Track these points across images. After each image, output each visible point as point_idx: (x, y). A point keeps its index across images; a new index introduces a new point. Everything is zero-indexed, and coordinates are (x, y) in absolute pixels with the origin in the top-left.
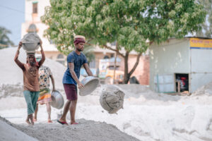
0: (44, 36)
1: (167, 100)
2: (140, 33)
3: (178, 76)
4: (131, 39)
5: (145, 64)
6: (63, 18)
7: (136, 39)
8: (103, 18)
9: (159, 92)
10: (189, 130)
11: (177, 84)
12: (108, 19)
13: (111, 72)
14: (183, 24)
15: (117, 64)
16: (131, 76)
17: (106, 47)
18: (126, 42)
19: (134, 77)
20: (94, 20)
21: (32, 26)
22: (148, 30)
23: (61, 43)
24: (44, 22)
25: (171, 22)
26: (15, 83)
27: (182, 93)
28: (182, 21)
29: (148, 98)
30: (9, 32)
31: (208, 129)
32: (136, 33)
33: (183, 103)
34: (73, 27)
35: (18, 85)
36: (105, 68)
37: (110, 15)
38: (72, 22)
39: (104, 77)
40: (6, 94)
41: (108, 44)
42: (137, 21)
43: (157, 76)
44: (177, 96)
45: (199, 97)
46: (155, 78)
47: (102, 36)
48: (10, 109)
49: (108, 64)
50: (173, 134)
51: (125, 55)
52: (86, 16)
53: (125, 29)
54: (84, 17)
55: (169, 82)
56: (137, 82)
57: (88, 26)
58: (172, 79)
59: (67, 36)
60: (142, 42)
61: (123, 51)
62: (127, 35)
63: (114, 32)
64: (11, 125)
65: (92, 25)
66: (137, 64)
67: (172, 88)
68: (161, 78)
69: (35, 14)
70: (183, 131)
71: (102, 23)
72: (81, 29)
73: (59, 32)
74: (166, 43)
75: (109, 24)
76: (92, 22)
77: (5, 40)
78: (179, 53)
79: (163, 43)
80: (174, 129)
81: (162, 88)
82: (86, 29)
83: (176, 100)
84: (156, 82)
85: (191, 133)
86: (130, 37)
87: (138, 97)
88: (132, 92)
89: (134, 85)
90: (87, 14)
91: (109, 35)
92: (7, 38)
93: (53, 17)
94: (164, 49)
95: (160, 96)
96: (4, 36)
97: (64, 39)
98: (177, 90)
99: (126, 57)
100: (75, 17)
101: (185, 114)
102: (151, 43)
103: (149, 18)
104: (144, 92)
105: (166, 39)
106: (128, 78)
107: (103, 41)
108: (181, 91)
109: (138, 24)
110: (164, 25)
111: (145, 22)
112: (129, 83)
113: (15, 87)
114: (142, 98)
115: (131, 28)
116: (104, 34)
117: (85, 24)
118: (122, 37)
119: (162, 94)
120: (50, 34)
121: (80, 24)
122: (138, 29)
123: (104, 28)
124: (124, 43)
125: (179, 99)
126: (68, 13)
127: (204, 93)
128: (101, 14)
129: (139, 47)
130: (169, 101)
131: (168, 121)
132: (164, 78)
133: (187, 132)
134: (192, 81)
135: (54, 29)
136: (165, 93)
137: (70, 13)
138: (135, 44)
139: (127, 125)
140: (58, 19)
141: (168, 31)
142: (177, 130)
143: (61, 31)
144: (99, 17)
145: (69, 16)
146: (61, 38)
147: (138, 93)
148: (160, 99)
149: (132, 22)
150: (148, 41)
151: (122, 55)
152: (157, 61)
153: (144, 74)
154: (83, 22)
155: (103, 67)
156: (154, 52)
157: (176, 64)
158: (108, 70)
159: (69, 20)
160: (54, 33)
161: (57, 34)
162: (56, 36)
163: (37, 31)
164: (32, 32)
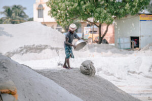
0: (49, 14)
1: (125, 53)
2: (108, 12)
3: (133, 38)
6: (60, 4)
7: (105, 15)
8: (85, 3)
9: (120, 48)
10: (138, 72)
11: (132, 43)
12: (88, 4)
13: (90, 35)
14: (135, 6)
15: (95, 30)
16: (103, 39)
17: (87, 21)
18: (99, 17)
20: (79, 5)
21: (40, 5)
22: (113, 10)
23: (59, 19)
24: (48, 5)
25: (128, 5)
26: (32, 44)
27: (135, 49)
28: (134, 4)
29: (114, 52)
31: (150, 71)
32: (105, 11)
33: (135, 55)
34: (66, 9)
35: (33, 46)
36: (88, 32)
37: (89, 1)
39: (87, 38)
40: (27, 51)
41: (89, 19)
42: (106, 4)
43: (119, 39)
44: (131, 51)
45: (146, 51)
46: (118, 40)
47: (85, 14)
48: (29, 60)
49: (89, 30)
50: (128, 74)
51: (98, 25)
52: (74, 2)
53: (98, 9)
55: (127, 42)
57: (75, 8)
58: (128, 40)
59: (63, 15)
62: (100, 14)
65: (78, 8)
67: (129, 46)
68: (121, 40)
70: (134, 72)
71: (84, 7)
72: (71, 10)
74: (125, 18)
75: (89, 7)
76: (78, 6)
77: (23, 14)
78: (133, 24)
79: (123, 18)
80: (129, 72)
81: (122, 46)
82: (74, 11)
83: (131, 54)
84: (118, 42)
85: (139, 74)
86: (102, 14)
87: (107, 52)
88: (103, 49)
89: (105, 45)
91: (89, 13)
93: (54, 3)
94: (124, 22)
95: (121, 51)
97: (61, 17)
98: (132, 47)
99: (100, 27)
100: (68, 3)
101: (136, 62)
102: (115, 18)
103: (114, 2)
104: (111, 49)
105: (124, 16)
106: (101, 40)
107: (85, 17)
108: (135, 47)
109: (107, 6)
110: (123, 7)
111: (111, 5)
114: (109, 52)
115: (102, 9)
116: (86, 13)
117: (73, 7)
118: (97, 14)
119: (122, 50)
120: (52, 13)
121: (71, 7)
122: (107, 9)
123: (85, 9)
125: (133, 53)
127: (148, 49)
128: (84, 1)
129: (108, 20)
130: (127, 54)
131: (125, 67)
132: (124, 40)
133: (136, 73)
134: (141, 41)
135: (54, 10)
138: (105, 19)
139: (99, 70)
140: (57, 4)
141: (125, 10)
142: (130, 72)
143: (59, 11)
144: (82, 2)
145: (63, 2)
147: (107, 49)
148: (121, 53)
149: (103, 5)
150: (113, 16)
152: (119, 29)
153: (113, 36)
154: (73, 6)
155: (86, 32)
156: (117, 23)
157: (131, 31)
159: (63, 5)
160: (54, 13)
161: (57, 13)
162: (56, 15)
163: (43, 9)
164: (41, 10)
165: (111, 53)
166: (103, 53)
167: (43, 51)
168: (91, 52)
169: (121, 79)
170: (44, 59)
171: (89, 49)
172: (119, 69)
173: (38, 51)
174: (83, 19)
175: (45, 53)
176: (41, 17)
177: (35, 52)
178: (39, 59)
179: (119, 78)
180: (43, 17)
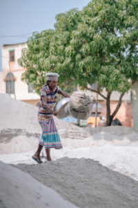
0: (23, 79)
2: (122, 72)
4: (113, 78)
5: (127, 110)
6: (41, 60)
7: (117, 78)
8: (83, 58)
12: (88, 59)
15: (98, 111)
17: (87, 88)
18: (108, 81)
20: (73, 60)
21: (10, 75)
22: (130, 68)
23: (40, 86)
24: (21, 65)
29: (133, 140)
32: (118, 72)
34: (52, 68)
37: (90, 55)
38: (51, 63)
39: (86, 124)
41: (89, 86)
42: (118, 60)
47: (83, 77)
51: (106, 96)
52: (64, 55)
53: (105, 68)
54: (62, 57)
56: (120, 124)
57: (67, 66)
60: (124, 81)
62: (108, 75)
63: (95, 72)
65: (71, 66)
66: (119, 105)
69: (12, 63)
71: (82, 63)
73: (37, 74)
75: (89, 64)
76: (71, 62)
82: (65, 70)
86: (111, 76)
87: (122, 139)
88: (115, 134)
89: (117, 127)
90: (66, 54)
91: (90, 76)
93: (31, 59)
97: (43, 82)
99: (108, 98)
100: (54, 58)
102: (133, 83)
103: (131, 56)
106: (111, 121)
107: (84, 82)
109: (120, 62)
111: (127, 61)
114: (126, 140)
115: (112, 67)
116: (85, 74)
117: (64, 64)
118: (103, 77)
120: (28, 77)
121: (59, 64)
122: (120, 67)
123: (84, 69)
124: (105, 83)
126: (46, 54)
128: (81, 53)
129: (121, 86)
135: (32, 72)
137: (49, 54)
140: (36, 61)
143: (40, 74)
144: (78, 56)
145: (47, 57)
146: (40, 80)
147: (121, 135)
150: (130, 80)
151: (103, 96)
154: (62, 63)
156: (136, 92)
159: (47, 61)
160: (32, 76)
161: (36, 77)
162: (34, 79)
163: (14, 80)
164: (10, 81)
165: (129, 141)
166: (116, 141)
167: (14, 139)
168: (95, 140)
170: (15, 152)
171: (92, 134)
174: (81, 85)
175: (17, 143)
176: (11, 93)
178: (7, 153)
180: (14, 93)
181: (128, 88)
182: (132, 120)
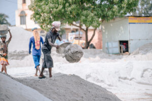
0: (31, 19)
1: (114, 59)
2: (95, 15)
3: (122, 42)
4: (89, 19)
6: (43, 6)
7: (92, 19)
8: (70, 5)
9: (109, 53)
10: (130, 78)
11: (121, 47)
12: (73, 6)
13: (76, 42)
14: (124, 7)
15: (81, 36)
16: (90, 44)
17: (73, 25)
18: (86, 21)
19: (92, 45)
20: (64, 7)
21: (23, 12)
22: (100, 12)
23: (43, 23)
24: (30, 9)
25: (116, 7)
26: (13, 51)
27: (124, 54)
28: (123, 5)
29: (102, 58)
30: (7, 17)
31: (142, 77)
32: (93, 14)
33: (125, 60)
34: (50, 12)
35: (15, 52)
36: (72, 38)
37: (75, 3)
38: (50, 8)
41: (74, 23)
42: (93, 7)
43: (108, 43)
44: (121, 56)
45: (136, 56)
46: (106, 44)
47: (70, 18)
49: (74, 36)
50: (119, 81)
51: (85, 29)
53: (85, 12)
54: (57, 5)
55: (115, 47)
56: (94, 48)
57: (60, 11)
58: (117, 44)
59: (47, 18)
60: (97, 21)
61: (84, 27)
62: (86, 16)
63: (78, 15)
64: (12, 78)
65: (63, 10)
66: (94, 35)
67: (118, 50)
68: (110, 44)
69: (24, 4)
70: (125, 78)
71: (70, 9)
72: (56, 13)
73: (41, 15)
74: (113, 21)
75: (74, 9)
76: (62, 8)
78: (121, 27)
79: (111, 21)
80: (120, 78)
81: (110, 51)
82: (59, 13)
83: (120, 59)
84: (106, 46)
85: (131, 80)
86: (88, 17)
87: (95, 57)
88: (91, 54)
89: (92, 49)
90: (60, 3)
91: (74, 16)
92: (6, 21)
93: (37, 6)
94: (111, 25)
95: (109, 56)
96: (4, 19)
97: (44, 20)
98: (121, 52)
99: (86, 31)
100: (51, 5)
101: (127, 68)
102: (102, 21)
103: (101, 4)
104: (99, 54)
105: (113, 18)
106: (88, 45)
107: (71, 21)
108: (124, 52)
109: (94, 8)
110: (111, 9)
111: (99, 7)
112: (89, 48)
113: (13, 53)
114: (97, 58)
115: (89, 12)
116: (71, 16)
117: (58, 9)
118: (83, 18)
119: (111, 55)
120: (35, 17)
121: (55, 9)
122: (94, 12)
123: (71, 12)
124: (85, 22)
125: (122, 57)
126: (46, 3)
127: (139, 53)
128: (69, 3)
129: (95, 24)
130: (116, 59)
131: (116, 72)
132: (112, 44)
133: (128, 79)
134: (131, 45)
135: (37, 14)
136: (113, 54)
137: (48, 3)
138: (91, 22)
139: (88, 76)
140: (40, 7)
141: (113, 12)
142: (122, 78)
143: (43, 15)
144: (67, 4)
145: (47, 5)
147: (95, 54)
148: (109, 58)
149: (89, 7)
150: (100, 20)
151: (83, 30)
152: (107, 33)
153: (99, 42)
154: (57, 8)
155: (71, 38)
156: (105, 27)
157: (120, 34)
158: (74, 40)
159: (47, 8)
160: (37, 16)
161: (40, 17)
162: (39, 19)
163: (26, 16)
164: (23, 16)
166: (91, 58)
167: (26, 57)
169: (112, 86)
170: (27, 66)
172: (109, 75)
173: (21, 57)
174: (69, 23)
175: (28, 60)
176: (24, 24)
177: (17, 59)
178: (22, 66)
179: (110, 85)
180: (25, 24)
181: (99, 25)
182: (102, 42)
